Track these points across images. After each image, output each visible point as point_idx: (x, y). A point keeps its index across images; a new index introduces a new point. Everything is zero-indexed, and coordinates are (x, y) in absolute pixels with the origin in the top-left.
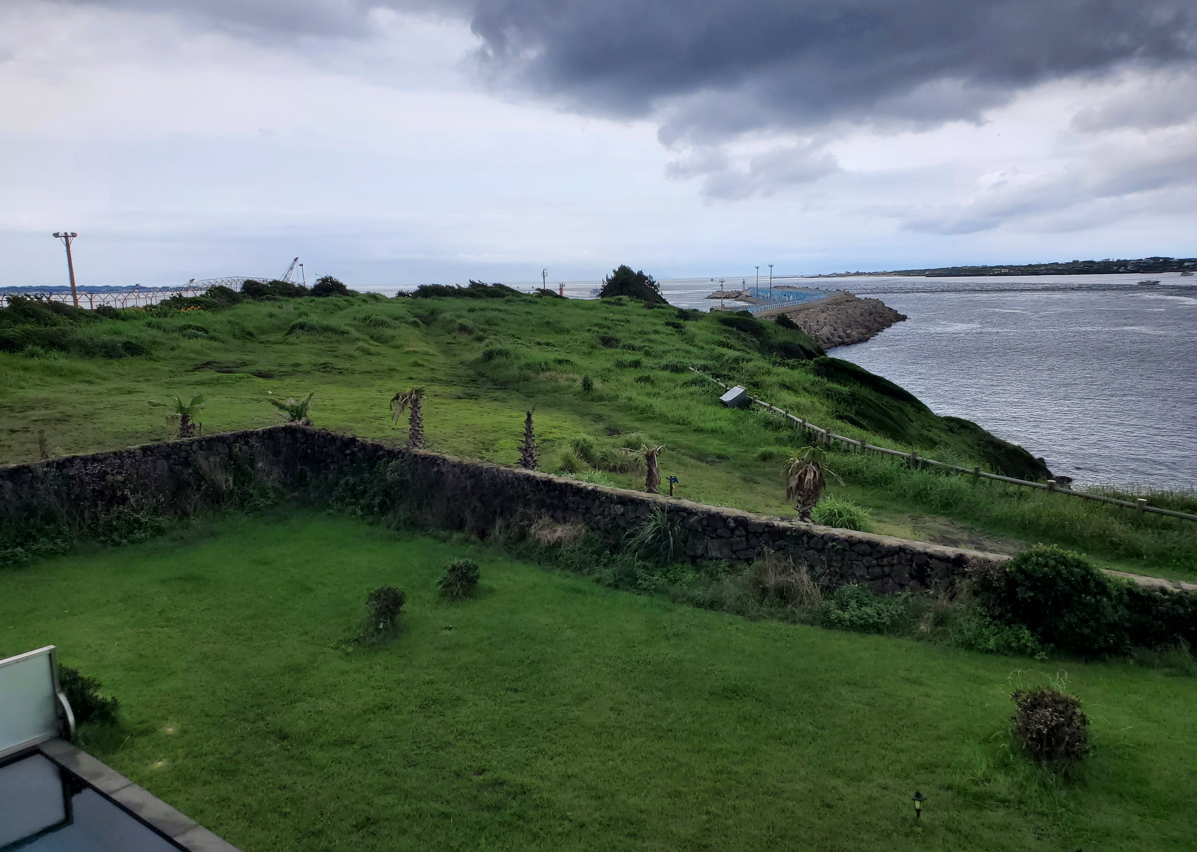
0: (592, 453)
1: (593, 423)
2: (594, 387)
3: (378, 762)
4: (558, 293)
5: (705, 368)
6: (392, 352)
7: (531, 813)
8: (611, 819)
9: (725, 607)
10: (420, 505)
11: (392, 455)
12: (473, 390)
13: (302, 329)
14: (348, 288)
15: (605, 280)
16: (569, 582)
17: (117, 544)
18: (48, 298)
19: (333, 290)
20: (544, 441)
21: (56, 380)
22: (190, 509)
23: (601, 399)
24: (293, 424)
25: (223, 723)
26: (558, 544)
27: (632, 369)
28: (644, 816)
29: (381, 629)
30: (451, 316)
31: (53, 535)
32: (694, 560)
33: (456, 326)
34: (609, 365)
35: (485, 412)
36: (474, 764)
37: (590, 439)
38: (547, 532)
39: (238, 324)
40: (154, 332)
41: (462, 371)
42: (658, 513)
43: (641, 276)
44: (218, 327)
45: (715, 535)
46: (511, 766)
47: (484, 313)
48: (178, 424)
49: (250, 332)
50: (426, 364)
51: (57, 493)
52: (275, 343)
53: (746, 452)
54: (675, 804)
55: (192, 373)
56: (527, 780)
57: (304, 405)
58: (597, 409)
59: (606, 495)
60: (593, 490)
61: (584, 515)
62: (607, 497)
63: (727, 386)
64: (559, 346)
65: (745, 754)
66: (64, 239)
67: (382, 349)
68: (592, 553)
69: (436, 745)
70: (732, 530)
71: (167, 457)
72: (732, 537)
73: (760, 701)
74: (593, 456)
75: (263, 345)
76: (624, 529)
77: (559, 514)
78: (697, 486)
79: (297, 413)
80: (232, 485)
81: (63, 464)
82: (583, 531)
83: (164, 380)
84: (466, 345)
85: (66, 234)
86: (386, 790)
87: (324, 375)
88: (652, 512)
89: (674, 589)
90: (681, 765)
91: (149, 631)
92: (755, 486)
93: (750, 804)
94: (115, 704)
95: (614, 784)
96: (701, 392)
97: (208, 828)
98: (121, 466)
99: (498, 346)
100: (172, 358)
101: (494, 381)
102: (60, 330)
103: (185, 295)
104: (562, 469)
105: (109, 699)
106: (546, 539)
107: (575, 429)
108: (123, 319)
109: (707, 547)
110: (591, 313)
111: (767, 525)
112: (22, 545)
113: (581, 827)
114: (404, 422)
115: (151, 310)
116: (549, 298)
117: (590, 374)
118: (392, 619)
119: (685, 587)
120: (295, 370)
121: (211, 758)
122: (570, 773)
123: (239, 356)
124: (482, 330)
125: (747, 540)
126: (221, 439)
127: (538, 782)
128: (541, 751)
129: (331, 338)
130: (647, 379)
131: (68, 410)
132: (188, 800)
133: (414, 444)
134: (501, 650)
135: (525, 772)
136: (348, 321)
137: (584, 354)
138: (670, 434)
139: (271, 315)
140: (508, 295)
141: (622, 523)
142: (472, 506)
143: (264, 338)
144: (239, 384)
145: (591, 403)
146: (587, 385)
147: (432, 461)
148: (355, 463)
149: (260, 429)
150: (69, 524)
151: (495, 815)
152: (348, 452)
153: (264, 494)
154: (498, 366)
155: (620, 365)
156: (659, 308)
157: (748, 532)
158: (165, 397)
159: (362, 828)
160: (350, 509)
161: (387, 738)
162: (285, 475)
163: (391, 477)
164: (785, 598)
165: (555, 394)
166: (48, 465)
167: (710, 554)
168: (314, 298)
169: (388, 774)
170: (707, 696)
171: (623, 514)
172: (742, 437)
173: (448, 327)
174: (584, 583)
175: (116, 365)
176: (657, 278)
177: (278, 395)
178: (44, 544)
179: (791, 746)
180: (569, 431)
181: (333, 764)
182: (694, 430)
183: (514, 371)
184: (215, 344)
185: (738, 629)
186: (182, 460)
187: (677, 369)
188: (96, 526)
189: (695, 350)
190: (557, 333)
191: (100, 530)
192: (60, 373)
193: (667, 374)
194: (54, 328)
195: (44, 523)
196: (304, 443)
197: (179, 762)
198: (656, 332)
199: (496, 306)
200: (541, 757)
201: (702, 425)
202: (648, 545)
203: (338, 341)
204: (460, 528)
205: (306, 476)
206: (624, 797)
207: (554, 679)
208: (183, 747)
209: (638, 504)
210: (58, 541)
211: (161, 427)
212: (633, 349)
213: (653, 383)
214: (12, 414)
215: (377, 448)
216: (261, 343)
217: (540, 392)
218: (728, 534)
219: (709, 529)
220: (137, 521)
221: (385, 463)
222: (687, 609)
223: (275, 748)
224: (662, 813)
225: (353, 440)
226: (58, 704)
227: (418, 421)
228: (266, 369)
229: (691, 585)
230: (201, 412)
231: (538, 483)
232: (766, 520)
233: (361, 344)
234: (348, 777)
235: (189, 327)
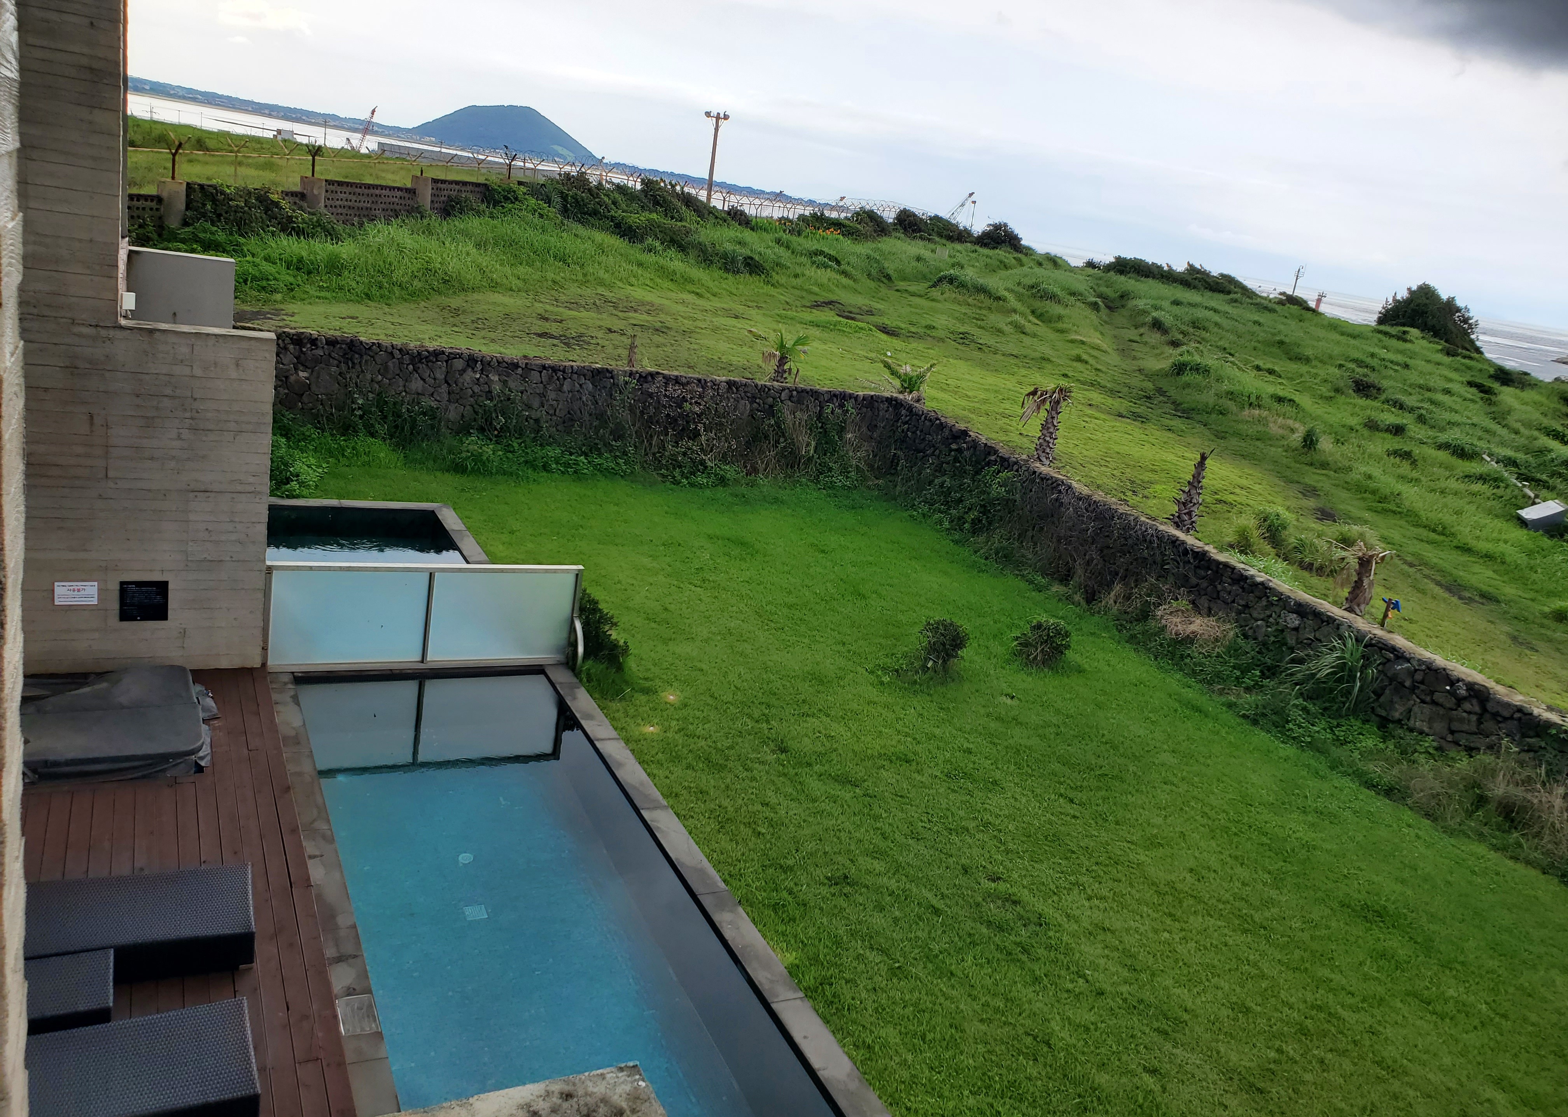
0: (1283, 537)
1: (1300, 496)
2: (1318, 446)
3: (877, 818)
4: (1312, 305)
5: (1511, 462)
6: (1052, 335)
7: (1041, 951)
8: (1141, 1001)
9: (1409, 801)
10: (1021, 537)
11: (1005, 463)
12: (1141, 410)
13: (951, 284)
14: (1022, 242)
15: (1390, 300)
16: (1190, 694)
17: (676, 483)
18: (682, 188)
19: (1004, 242)
20: (1220, 501)
21: (667, 284)
22: (761, 467)
23: (1324, 465)
24: (901, 396)
25: (725, 711)
26: (1190, 640)
27: (1388, 436)
28: (1186, 1017)
29: (928, 668)
30: (1145, 305)
31: (618, 454)
32: (1384, 724)
33: (1149, 319)
34: (1353, 421)
35: (1149, 442)
36: (989, 866)
37: (1287, 516)
38: (1178, 620)
39: (877, 261)
40: (781, 251)
41: (1136, 381)
42: (1349, 643)
43: (1450, 307)
44: (853, 260)
45: (1428, 699)
46: (1034, 887)
47: (1194, 310)
48: (774, 362)
49: (888, 275)
50: (1091, 361)
51: (631, 409)
52: (913, 295)
53: (1533, 600)
54: (1236, 1019)
55: (809, 310)
56: (1049, 911)
57: (921, 377)
58: (1312, 477)
59: (1280, 595)
60: (1262, 583)
61: (1239, 613)
62: (1280, 599)
63: (1537, 496)
64: (1288, 378)
65: (1364, 1000)
66: (714, 119)
67: (1042, 329)
68: (1234, 667)
69: (950, 826)
70: (1460, 701)
71: (753, 399)
72: (1456, 710)
73: (1415, 942)
74: (1284, 540)
75: (899, 294)
76: (1292, 650)
77: (1204, 602)
78: (1430, 626)
79: (910, 384)
80: (812, 452)
81: (646, 378)
82: (1232, 633)
83: (777, 311)
84: (1153, 348)
85: (718, 114)
86: (877, 854)
87: (960, 347)
88: (1341, 637)
89: (1337, 752)
90: (1263, 976)
91: (682, 586)
92: (1528, 652)
93: (1347, 1066)
94: (626, 650)
95: (1160, 961)
96: (1489, 494)
97: (677, 815)
98: (701, 397)
99: (1197, 358)
100: (793, 287)
101: (1176, 404)
102: (684, 227)
103: (827, 213)
104: (1232, 546)
105: (621, 643)
106: (1176, 628)
107: (1270, 498)
108: (752, 229)
109: (1410, 711)
110: (1352, 342)
111: (1520, 710)
112: (586, 455)
113: (1098, 994)
114: (1034, 427)
115: (785, 224)
116: (1294, 308)
117: (1319, 428)
118: (945, 662)
119: (1356, 755)
120: (928, 333)
121: (703, 743)
122: (1107, 924)
123: (867, 302)
124: (1182, 333)
125: (1480, 722)
126: (815, 394)
127: (1063, 920)
128: (1077, 884)
129: (982, 302)
130: (1406, 455)
131: (669, 321)
132: (667, 777)
133: (1038, 458)
134: (1069, 745)
135: (1050, 901)
136: (1010, 285)
137: (1321, 397)
138: (1415, 542)
139: (919, 259)
140: (1235, 293)
141: (1291, 641)
142: (1087, 557)
143: (902, 285)
144: (857, 335)
145: (1307, 468)
146: (1309, 441)
147: (1054, 485)
148: (959, 462)
149: (860, 393)
150: (636, 447)
151: (995, 935)
152: (954, 446)
153: (845, 471)
154: (1187, 385)
155: (1372, 426)
156: (1465, 357)
157: (1484, 710)
158: (771, 331)
159: (836, 884)
160: (937, 516)
161: (896, 795)
162: (875, 456)
163: (997, 490)
164: (1512, 821)
165: (1258, 443)
166: (631, 374)
167: (1412, 722)
168: (977, 247)
169: (884, 837)
170: (1336, 905)
171: (1296, 629)
172: (1534, 576)
173: (1136, 319)
174: (1211, 703)
175: (730, 282)
176: (1475, 314)
177: (897, 360)
178: (606, 461)
179: (1442, 1019)
180: (1260, 498)
181: (827, 800)
182: (1457, 547)
183: (1208, 398)
184: (844, 281)
185: (1418, 836)
186: (767, 407)
187: (1461, 453)
188: (661, 457)
189: (1503, 432)
190: (1290, 359)
191: (664, 462)
192: (671, 276)
193: (1443, 455)
194: (679, 224)
195: (611, 437)
196: (906, 423)
197: (670, 735)
198: (1447, 392)
199: (1213, 304)
200: (1076, 891)
201: (1473, 543)
202: (1319, 681)
203: (990, 309)
204: (1065, 579)
205: (898, 464)
206: (1169, 982)
207: (1126, 805)
208: (678, 720)
209: (1323, 622)
210: (621, 461)
211: (758, 365)
212: (1401, 407)
213: (1414, 463)
214: (615, 312)
215: (990, 450)
216: (897, 290)
217: (1237, 434)
218: (1451, 702)
219: (1422, 687)
220: (702, 462)
221: (994, 471)
222: (1349, 784)
223: (772, 758)
224: (1214, 1024)
225: (965, 433)
226: (573, 630)
227: (1051, 430)
228: (894, 325)
229: (1367, 754)
230: (802, 356)
231: (1186, 552)
232: (1521, 701)
233: (1016, 317)
234: (839, 822)
235: (822, 253)
